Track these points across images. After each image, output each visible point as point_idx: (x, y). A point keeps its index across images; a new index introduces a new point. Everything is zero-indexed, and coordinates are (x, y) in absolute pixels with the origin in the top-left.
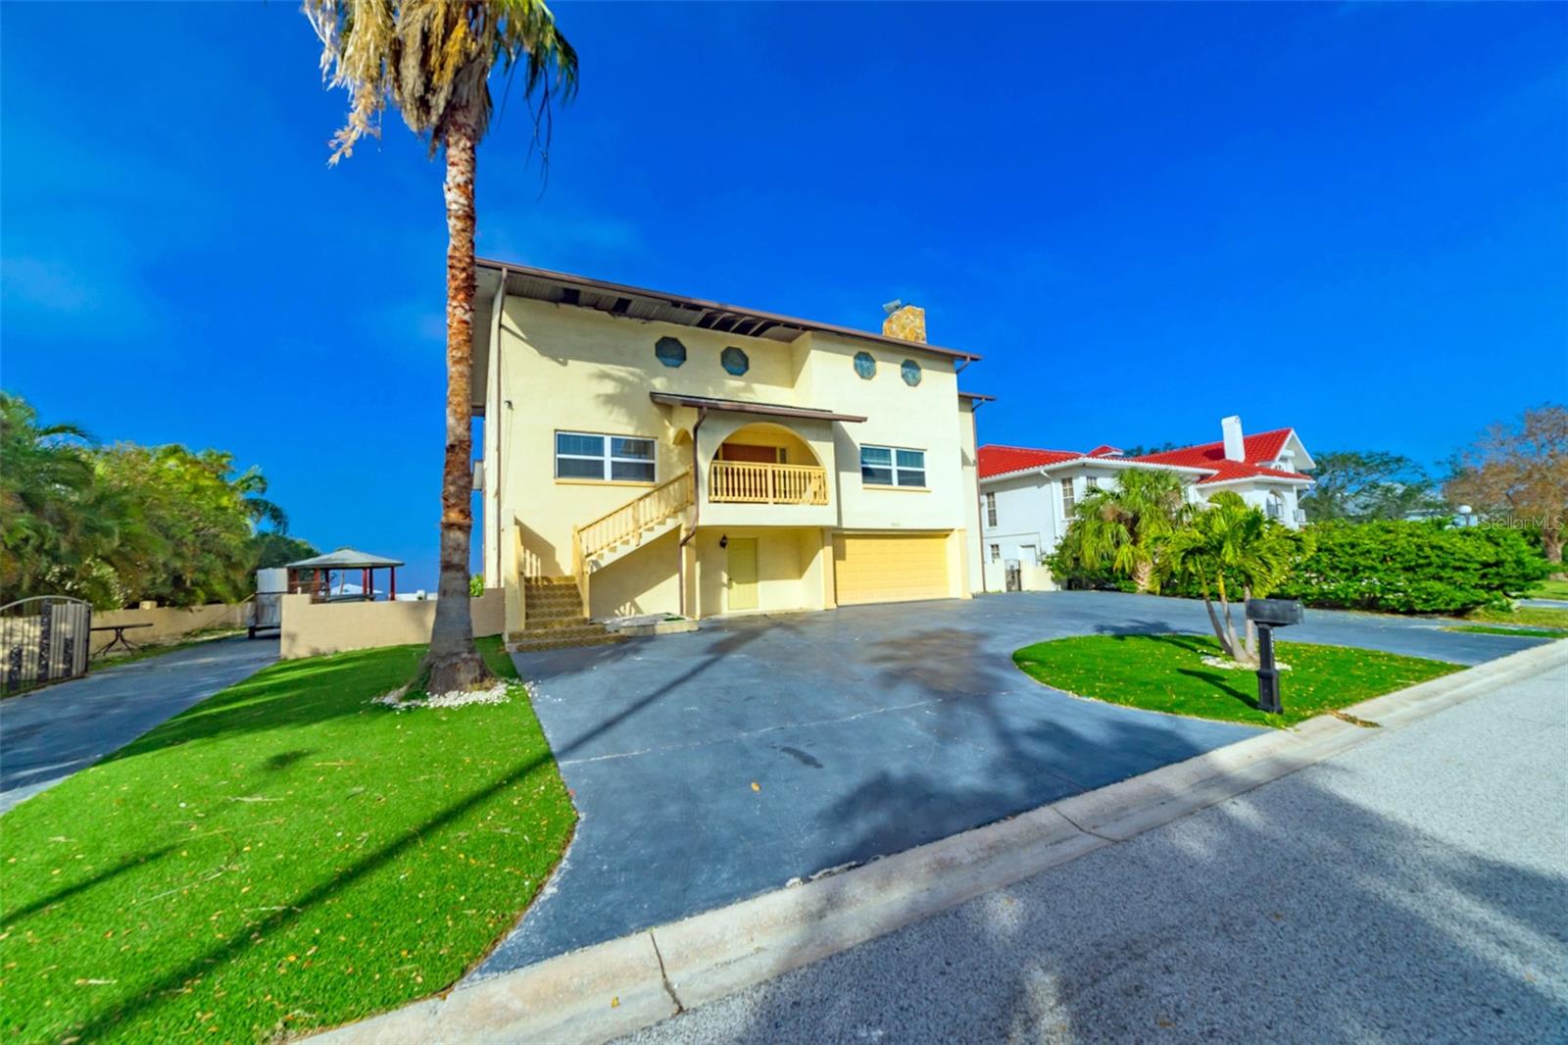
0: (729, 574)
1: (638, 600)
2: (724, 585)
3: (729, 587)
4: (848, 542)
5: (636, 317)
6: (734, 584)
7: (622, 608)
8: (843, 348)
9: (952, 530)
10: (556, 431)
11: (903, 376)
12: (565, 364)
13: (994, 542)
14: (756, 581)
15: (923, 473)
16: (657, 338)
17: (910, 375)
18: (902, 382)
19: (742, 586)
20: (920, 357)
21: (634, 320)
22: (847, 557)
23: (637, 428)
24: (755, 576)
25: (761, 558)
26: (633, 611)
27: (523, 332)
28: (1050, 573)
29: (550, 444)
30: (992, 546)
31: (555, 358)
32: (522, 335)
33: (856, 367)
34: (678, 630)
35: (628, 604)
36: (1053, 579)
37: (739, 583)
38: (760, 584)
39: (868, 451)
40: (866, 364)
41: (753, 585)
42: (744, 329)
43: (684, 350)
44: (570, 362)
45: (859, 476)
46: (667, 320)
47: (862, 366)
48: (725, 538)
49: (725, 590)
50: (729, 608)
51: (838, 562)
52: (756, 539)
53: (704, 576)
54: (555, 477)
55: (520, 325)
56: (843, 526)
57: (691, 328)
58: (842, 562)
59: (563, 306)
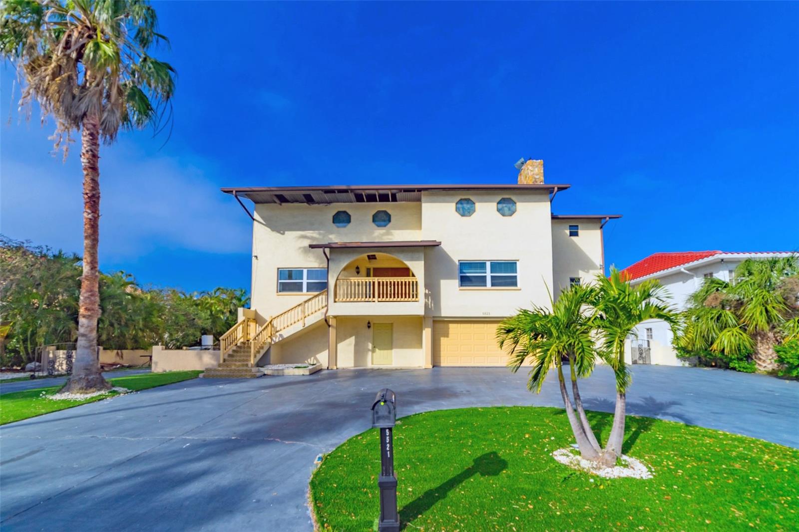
0: (373, 344)
1: (318, 356)
2: (369, 350)
3: (373, 351)
4: (451, 326)
5: (322, 203)
6: (377, 350)
7: (309, 360)
8: (447, 198)
10: (278, 269)
11: (498, 210)
12: (283, 234)
14: (391, 349)
15: (516, 277)
16: (334, 212)
17: (506, 209)
18: (499, 215)
19: (382, 352)
20: (516, 194)
21: (321, 205)
22: (450, 335)
23: (320, 264)
24: (390, 345)
25: (395, 335)
27: (265, 221)
28: (676, 352)
29: (274, 275)
30: (648, 329)
31: (279, 232)
32: (262, 221)
33: (457, 210)
34: (297, 374)
35: (312, 358)
36: (678, 356)
37: (380, 349)
38: (394, 351)
39: (463, 265)
40: (466, 206)
41: (389, 351)
42: (384, 198)
43: (349, 216)
44: (286, 232)
45: (456, 282)
46: (338, 202)
47: (463, 208)
48: (369, 323)
49: (370, 353)
50: (372, 364)
51: (442, 338)
52: (392, 324)
53: (357, 345)
54: (277, 292)
55: (262, 217)
56: (443, 315)
57: (354, 203)
58: (446, 338)
59: (283, 204)
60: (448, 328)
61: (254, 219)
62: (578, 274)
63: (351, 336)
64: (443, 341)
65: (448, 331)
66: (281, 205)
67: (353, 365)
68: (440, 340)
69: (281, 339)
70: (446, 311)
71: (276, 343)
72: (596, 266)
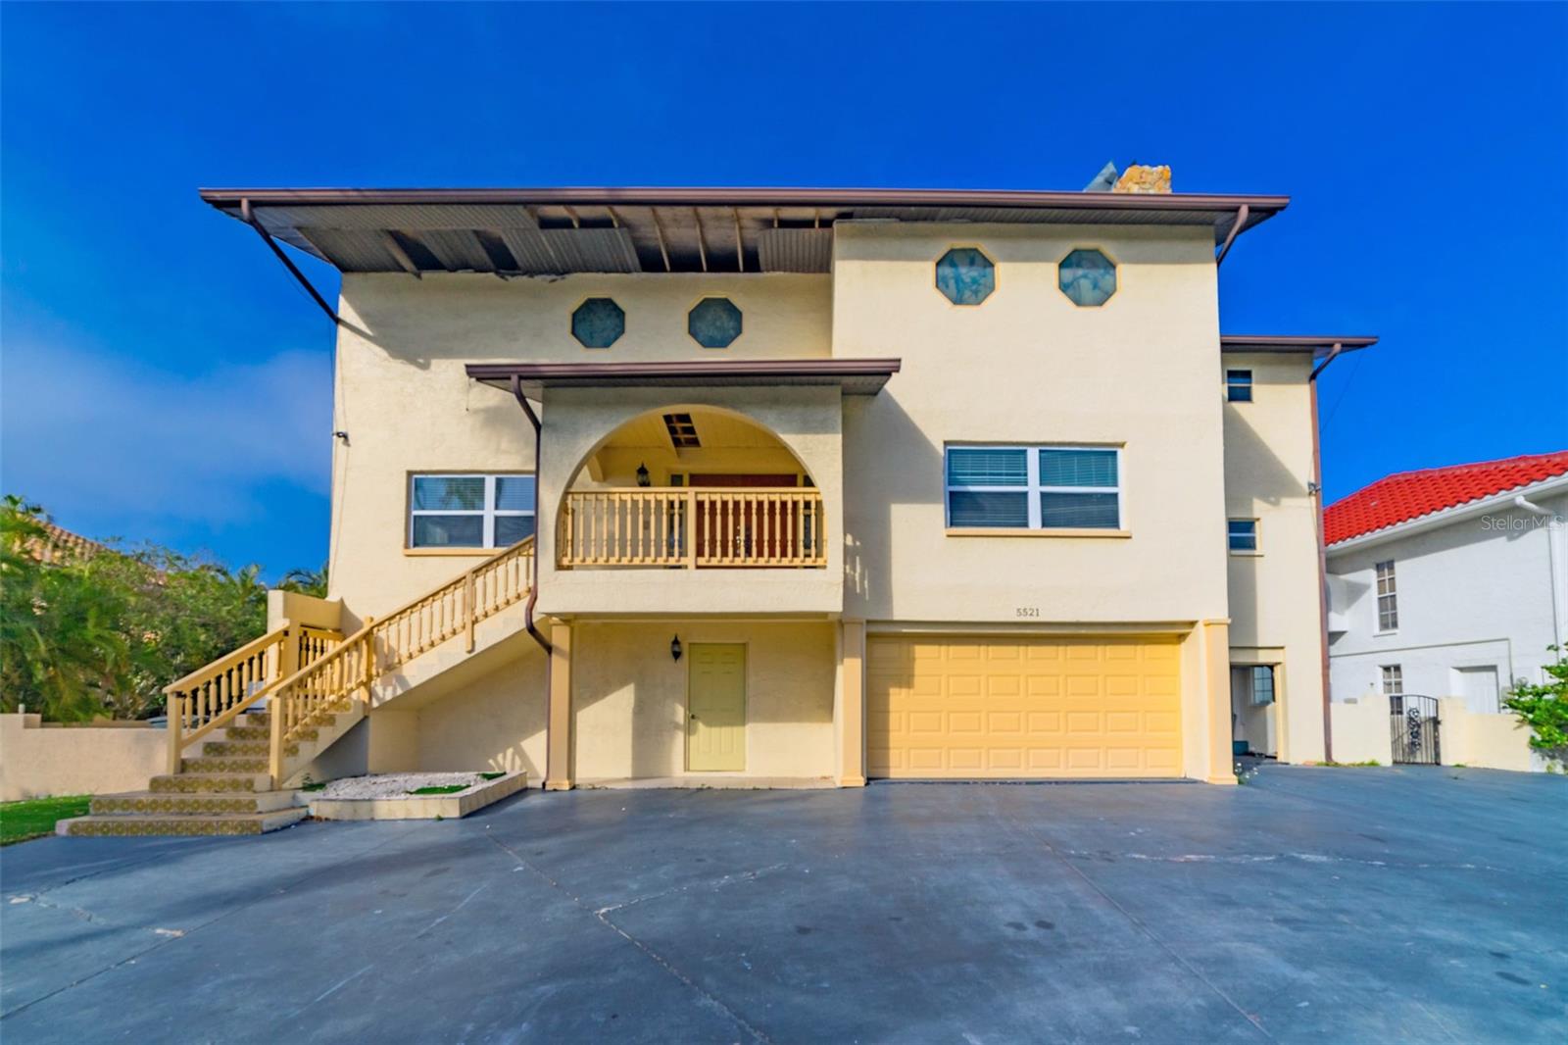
0: (689, 707)
2: (677, 726)
3: (689, 730)
4: (922, 652)
5: (541, 273)
6: (701, 726)
7: (500, 757)
8: (911, 247)
9: (1192, 624)
10: (410, 473)
11: (1064, 287)
12: (425, 367)
13: (1391, 659)
14: (743, 724)
15: (1115, 496)
16: (576, 303)
17: (1085, 284)
18: (1064, 302)
19: (715, 731)
20: (1116, 237)
21: (538, 278)
22: (917, 681)
24: (737, 713)
25: (752, 680)
26: (518, 761)
27: (369, 325)
29: (396, 492)
30: (1387, 668)
31: (411, 360)
32: (363, 327)
33: (941, 283)
35: (510, 751)
37: (709, 724)
38: (749, 727)
39: (959, 456)
40: (967, 273)
41: (736, 730)
43: (620, 314)
44: (434, 362)
45: (938, 511)
46: (588, 270)
47: (958, 280)
48: (676, 642)
49: (680, 736)
50: (687, 769)
51: (893, 691)
52: (744, 644)
53: (640, 710)
54: (407, 546)
55: (364, 315)
56: (898, 616)
57: (635, 275)
58: (904, 691)
59: (426, 275)
60: (912, 660)
61: (338, 321)
62: (1251, 510)
63: (623, 684)
64: (898, 699)
65: (912, 668)
66: (419, 276)
67: (629, 774)
68: (887, 695)
69: (399, 692)
70: (908, 603)
71: (385, 706)
72: (1300, 487)
